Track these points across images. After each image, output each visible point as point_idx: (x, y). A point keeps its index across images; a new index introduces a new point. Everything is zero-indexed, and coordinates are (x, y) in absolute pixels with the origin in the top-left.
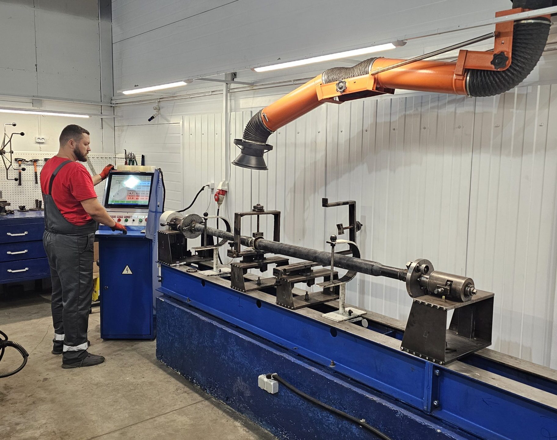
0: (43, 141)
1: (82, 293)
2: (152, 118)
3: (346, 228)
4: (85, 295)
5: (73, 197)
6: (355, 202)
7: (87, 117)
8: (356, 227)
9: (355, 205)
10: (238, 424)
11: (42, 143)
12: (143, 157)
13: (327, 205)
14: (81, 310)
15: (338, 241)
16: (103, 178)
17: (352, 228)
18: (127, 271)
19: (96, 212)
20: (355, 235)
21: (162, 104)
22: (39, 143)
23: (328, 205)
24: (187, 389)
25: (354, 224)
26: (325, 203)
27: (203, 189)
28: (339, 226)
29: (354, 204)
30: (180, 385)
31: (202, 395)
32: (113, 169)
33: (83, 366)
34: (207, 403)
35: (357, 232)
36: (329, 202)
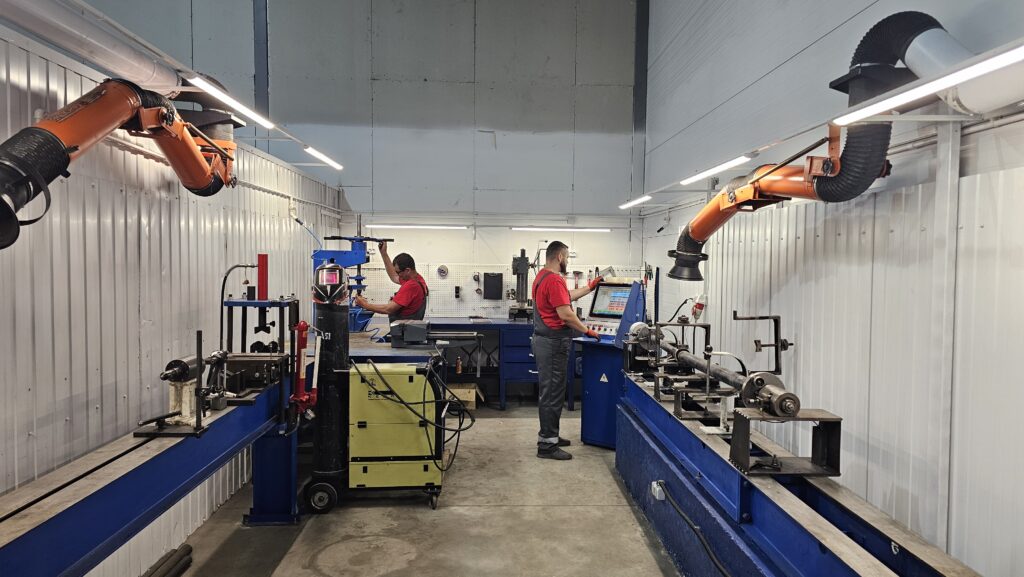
1: (554, 391)
2: (662, 229)
4: (557, 393)
5: (549, 304)
6: (778, 317)
7: (608, 230)
8: (780, 345)
9: (779, 320)
10: (640, 529)
12: (658, 269)
14: (554, 405)
15: (713, 352)
16: (592, 290)
18: (604, 379)
19: (568, 318)
20: (779, 355)
21: (672, 214)
24: (621, 495)
27: (685, 302)
30: (618, 490)
31: (628, 502)
32: (602, 280)
33: (552, 457)
34: (628, 508)
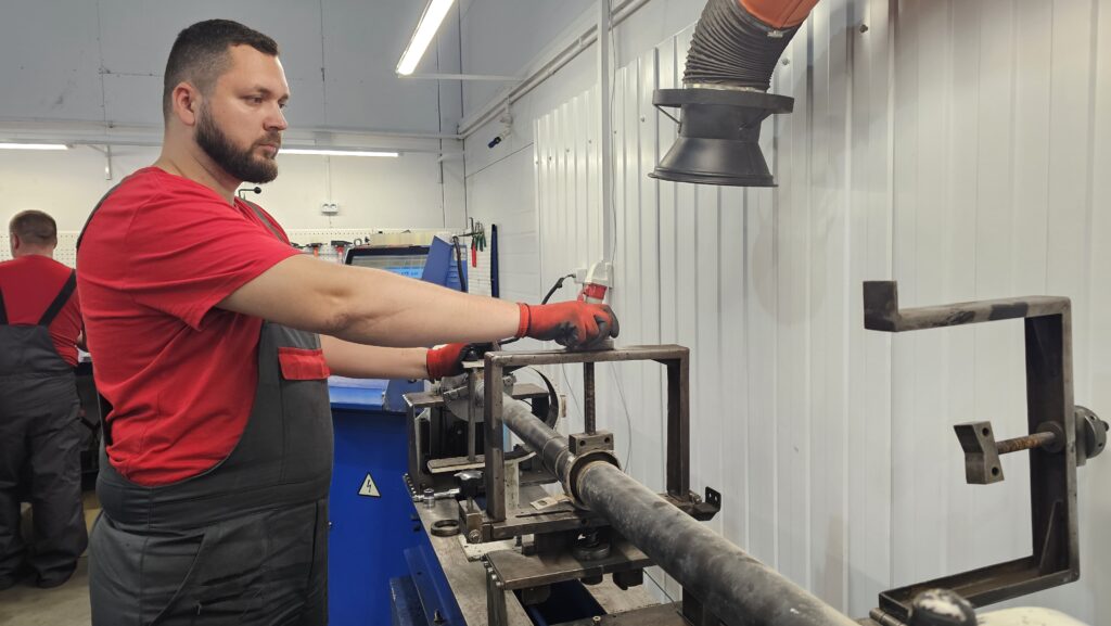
0: (333, 209)
2: (497, 140)
3: (1011, 446)
6: (1066, 304)
7: (395, 155)
8: (1071, 439)
9: (1064, 316)
11: (334, 214)
12: (494, 228)
13: (892, 318)
17: (1051, 443)
18: (369, 489)
20: (1069, 487)
22: (329, 214)
23: (900, 317)
25: (1062, 423)
26: (880, 307)
27: (559, 285)
28: (971, 437)
29: (1059, 317)
35: (1079, 469)
36: (906, 303)
